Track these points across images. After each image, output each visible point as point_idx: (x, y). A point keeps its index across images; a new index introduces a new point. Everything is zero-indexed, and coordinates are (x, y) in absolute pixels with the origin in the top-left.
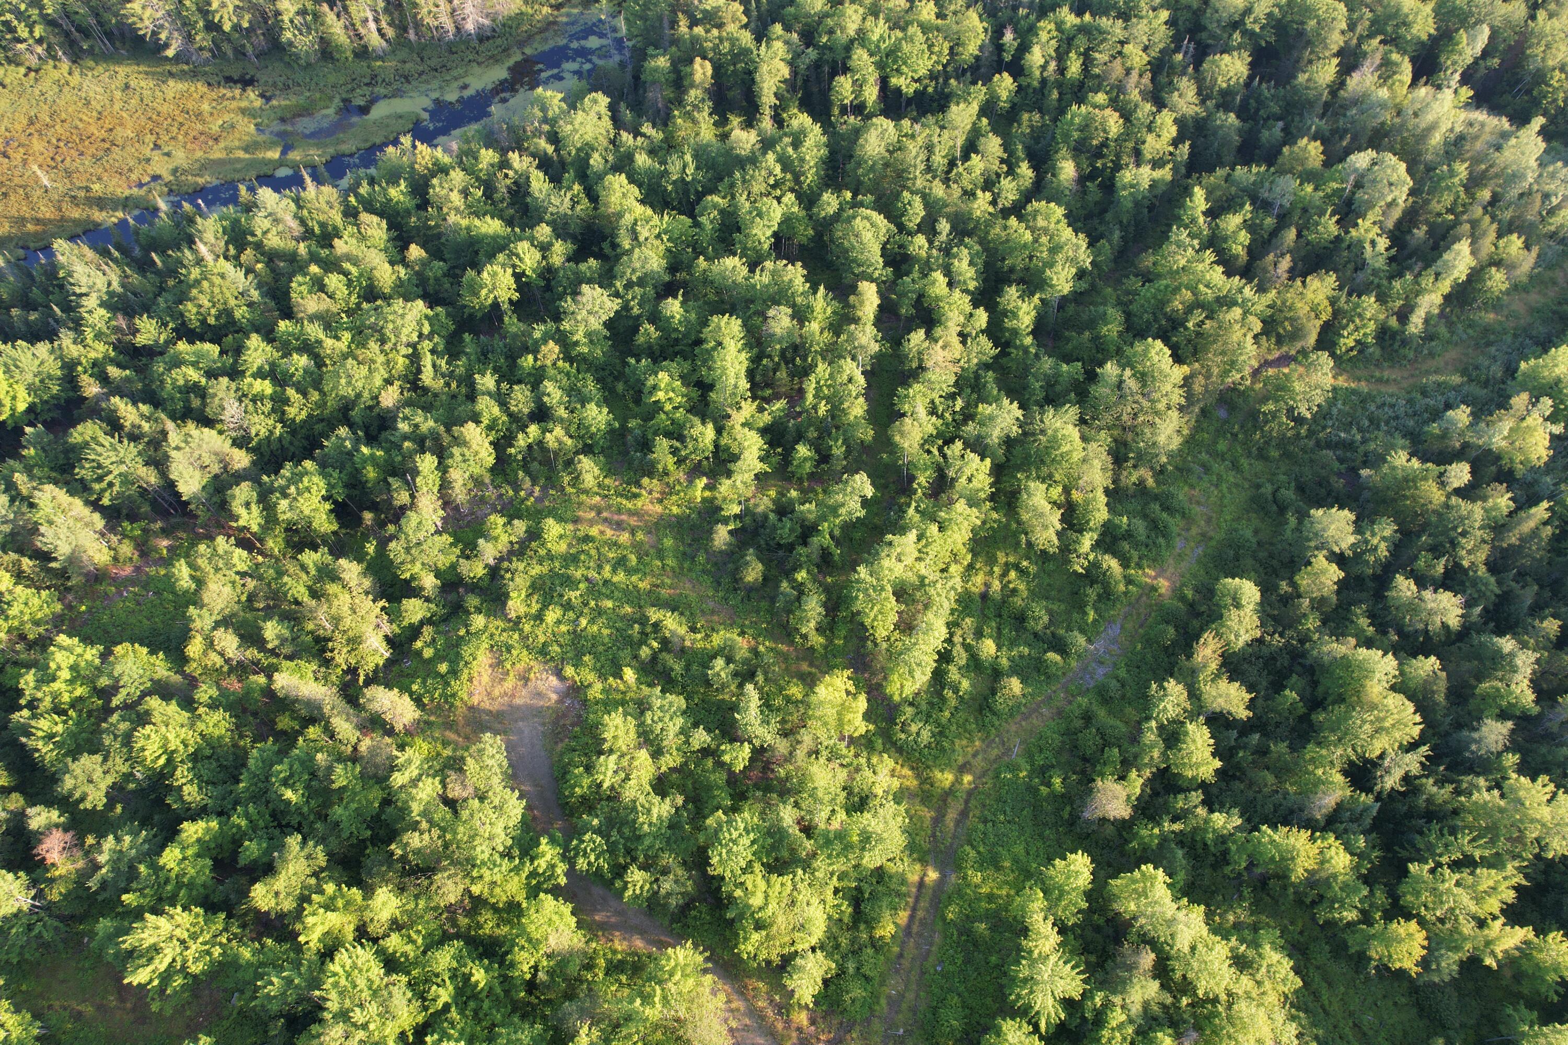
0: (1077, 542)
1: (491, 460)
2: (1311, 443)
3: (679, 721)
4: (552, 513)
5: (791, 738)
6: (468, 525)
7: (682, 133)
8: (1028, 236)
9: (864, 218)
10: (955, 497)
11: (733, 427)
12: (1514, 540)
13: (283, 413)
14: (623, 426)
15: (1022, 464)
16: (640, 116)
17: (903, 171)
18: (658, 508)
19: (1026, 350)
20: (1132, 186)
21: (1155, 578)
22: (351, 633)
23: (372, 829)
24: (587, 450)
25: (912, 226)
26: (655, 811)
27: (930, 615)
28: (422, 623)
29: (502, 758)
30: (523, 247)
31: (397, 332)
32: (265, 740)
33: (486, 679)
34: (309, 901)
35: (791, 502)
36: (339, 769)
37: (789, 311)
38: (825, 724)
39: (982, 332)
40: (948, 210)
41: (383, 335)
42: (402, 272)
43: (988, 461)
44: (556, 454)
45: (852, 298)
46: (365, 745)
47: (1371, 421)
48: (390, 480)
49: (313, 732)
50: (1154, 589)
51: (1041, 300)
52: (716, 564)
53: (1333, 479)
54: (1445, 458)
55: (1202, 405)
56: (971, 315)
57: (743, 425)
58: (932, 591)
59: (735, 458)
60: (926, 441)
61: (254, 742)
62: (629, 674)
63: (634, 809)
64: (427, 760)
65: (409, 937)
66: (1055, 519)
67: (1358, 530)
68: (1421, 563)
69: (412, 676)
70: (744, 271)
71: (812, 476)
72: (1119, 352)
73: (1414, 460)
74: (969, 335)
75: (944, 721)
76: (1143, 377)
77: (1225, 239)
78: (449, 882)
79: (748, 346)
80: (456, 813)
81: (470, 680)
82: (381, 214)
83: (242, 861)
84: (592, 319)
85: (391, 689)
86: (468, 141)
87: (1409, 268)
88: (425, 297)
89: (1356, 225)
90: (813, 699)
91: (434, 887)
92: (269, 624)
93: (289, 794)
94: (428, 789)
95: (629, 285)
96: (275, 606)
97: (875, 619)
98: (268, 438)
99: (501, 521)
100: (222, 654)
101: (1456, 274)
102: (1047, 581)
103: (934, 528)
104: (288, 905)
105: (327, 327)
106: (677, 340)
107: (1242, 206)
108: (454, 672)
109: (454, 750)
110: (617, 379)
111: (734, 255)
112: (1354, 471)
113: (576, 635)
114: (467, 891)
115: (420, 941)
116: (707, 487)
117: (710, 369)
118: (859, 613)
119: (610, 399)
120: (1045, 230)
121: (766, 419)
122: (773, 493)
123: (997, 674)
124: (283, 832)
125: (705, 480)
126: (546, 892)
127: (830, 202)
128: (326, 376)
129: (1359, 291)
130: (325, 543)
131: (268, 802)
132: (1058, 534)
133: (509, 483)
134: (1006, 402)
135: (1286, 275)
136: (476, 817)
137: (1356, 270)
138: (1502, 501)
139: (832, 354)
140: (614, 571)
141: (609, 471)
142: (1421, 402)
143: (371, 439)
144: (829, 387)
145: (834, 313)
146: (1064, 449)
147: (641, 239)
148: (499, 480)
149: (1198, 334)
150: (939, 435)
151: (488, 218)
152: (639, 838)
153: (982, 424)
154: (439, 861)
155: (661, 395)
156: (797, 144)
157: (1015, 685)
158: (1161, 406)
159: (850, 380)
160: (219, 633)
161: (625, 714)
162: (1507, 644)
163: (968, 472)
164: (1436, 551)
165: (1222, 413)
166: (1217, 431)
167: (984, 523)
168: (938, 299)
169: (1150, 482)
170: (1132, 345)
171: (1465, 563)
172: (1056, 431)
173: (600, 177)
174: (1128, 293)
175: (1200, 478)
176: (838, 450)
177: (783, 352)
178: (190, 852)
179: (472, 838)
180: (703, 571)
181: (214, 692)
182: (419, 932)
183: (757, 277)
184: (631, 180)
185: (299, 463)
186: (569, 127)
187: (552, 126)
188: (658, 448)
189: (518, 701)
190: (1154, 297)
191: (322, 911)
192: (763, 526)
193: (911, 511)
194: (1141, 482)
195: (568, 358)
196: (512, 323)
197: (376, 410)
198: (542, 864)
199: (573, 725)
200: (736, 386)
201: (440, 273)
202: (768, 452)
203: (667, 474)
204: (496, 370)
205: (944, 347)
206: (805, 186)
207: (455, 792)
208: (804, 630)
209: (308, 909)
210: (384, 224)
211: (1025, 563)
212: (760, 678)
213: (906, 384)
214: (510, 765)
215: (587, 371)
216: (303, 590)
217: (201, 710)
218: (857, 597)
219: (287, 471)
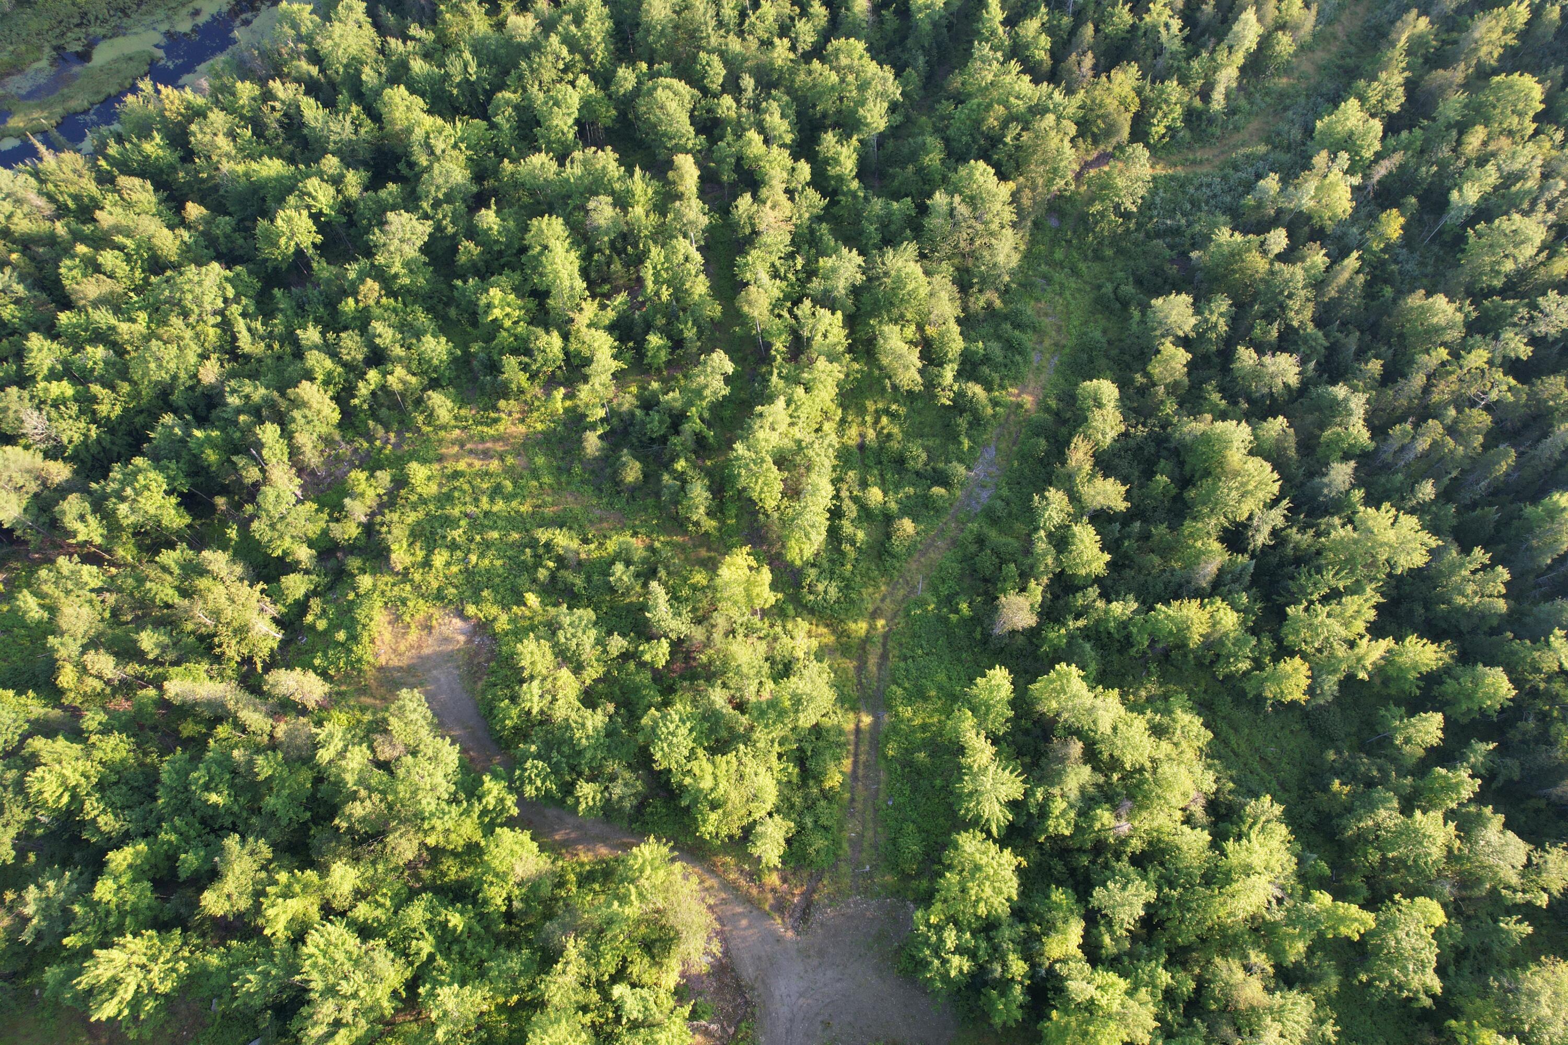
0: (940, 376)
1: (336, 416)
2: (1141, 236)
3: (593, 633)
4: (413, 456)
5: (706, 623)
6: (329, 487)
7: (455, 29)
8: (834, 78)
9: (665, 88)
10: (814, 356)
11: (578, 331)
12: (1333, 294)
13: (94, 412)
14: (466, 353)
15: (873, 310)
16: (404, 18)
17: (695, 30)
18: (522, 429)
19: (854, 195)
20: (927, 7)
21: (1019, 395)
22: (235, 624)
23: (310, 810)
24: (434, 384)
25: (715, 87)
26: (589, 724)
27: (814, 476)
28: (307, 597)
29: (424, 710)
30: (313, 184)
31: (198, 301)
32: (172, 750)
33: (387, 636)
34: (265, 895)
35: (654, 394)
36: (260, 760)
37: (610, 199)
38: (735, 603)
39: (808, 184)
40: (749, 64)
41: (183, 308)
42: (186, 235)
43: (839, 314)
44: (403, 395)
45: (670, 174)
46: (281, 730)
47: (1193, 205)
48: (234, 458)
49: (222, 731)
50: (1019, 406)
51: (860, 141)
52: (593, 472)
53: (1167, 266)
54: (1262, 227)
55: (1033, 217)
56: (793, 169)
57: (589, 326)
58: (811, 453)
59: (588, 361)
60: (774, 306)
61: (161, 756)
62: (532, 599)
63: (568, 727)
64: (349, 730)
65: (376, 902)
66: (914, 357)
67: (1198, 311)
68: (1257, 331)
69: (312, 652)
70: (554, 166)
71: (669, 363)
72: (945, 180)
73: (1236, 234)
74: (795, 190)
75: (847, 574)
76: (972, 201)
77: (1027, 46)
78: (403, 841)
79: (575, 244)
80: (391, 773)
81: (372, 641)
82: (142, 175)
83: (183, 875)
84: (406, 248)
85: (293, 669)
86: (218, 76)
87: (1204, 46)
88: (219, 258)
89: (1149, 10)
90: (718, 581)
91: (388, 850)
92: (143, 635)
93: (214, 798)
94: (358, 758)
95: (437, 204)
96: (144, 616)
97: (761, 492)
98: (84, 443)
99: (362, 476)
100: (99, 677)
101: (1247, 44)
102: (918, 419)
103: (800, 390)
104: (244, 904)
105: (117, 310)
106: (500, 252)
107: (1037, 9)
108: (354, 638)
109: (374, 714)
110: (447, 305)
111: (540, 151)
112: (1184, 255)
113: (469, 573)
114: (423, 845)
115: (388, 903)
116: (566, 397)
117: (541, 275)
118: (744, 489)
119: (445, 327)
120: (850, 68)
121: (610, 315)
122: (634, 389)
123: (888, 519)
124: (217, 836)
125: (562, 390)
126: (501, 825)
127: (626, 77)
128: (132, 364)
129: (1160, 77)
130: (181, 538)
131: (193, 811)
132: (920, 372)
133: (361, 435)
134: (845, 251)
135: (1091, 73)
136: (413, 772)
137: (1155, 56)
138: (1318, 258)
139: (663, 235)
140: (492, 500)
141: (462, 400)
142: (1234, 176)
143: (202, 421)
144: (666, 270)
145: (655, 192)
146: (910, 287)
147: (438, 152)
148: (349, 435)
149: (1018, 148)
150: (787, 297)
151: (266, 159)
152: (580, 753)
153: (826, 278)
154: (387, 823)
155: (497, 313)
156: (578, 21)
157: (907, 526)
158: (994, 226)
159: (687, 259)
160: (90, 657)
161: (538, 639)
162: (1340, 391)
163: (821, 328)
164: (1268, 316)
165: (1053, 222)
166: (1051, 240)
167: (847, 375)
168: (757, 159)
169: (998, 303)
170: (956, 170)
171: (1295, 324)
172: (899, 270)
173: (378, 93)
174: (942, 118)
175: (1044, 290)
176: (690, 332)
177: (612, 243)
178: (124, 880)
179: (415, 793)
180: (582, 482)
181: (102, 717)
182: (385, 895)
183: (569, 170)
184: (412, 90)
185: (128, 461)
186: (329, 42)
187: (310, 44)
188: (507, 368)
189: (426, 651)
190: (969, 118)
191: (280, 900)
192: (632, 424)
193: (774, 379)
194: (989, 305)
195: (391, 293)
196: (322, 268)
197: (199, 389)
198: (490, 801)
199: (488, 661)
200: (572, 288)
201: (228, 229)
202: (619, 348)
203: (523, 392)
204: (317, 321)
205: (773, 207)
206: (597, 64)
207: (385, 753)
208: (695, 518)
209: (266, 902)
210: (149, 185)
211: (894, 407)
212: (662, 573)
213: (743, 252)
214: (435, 715)
215: (414, 303)
216: (171, 592)
217: (94, 738)
218: (739, 475)
219: (116, 472)
